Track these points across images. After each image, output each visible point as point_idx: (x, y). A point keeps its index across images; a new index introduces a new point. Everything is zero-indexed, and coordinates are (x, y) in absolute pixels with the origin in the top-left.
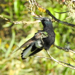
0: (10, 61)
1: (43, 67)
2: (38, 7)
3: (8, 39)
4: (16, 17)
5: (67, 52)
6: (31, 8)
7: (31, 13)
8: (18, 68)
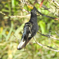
0: (9, 43)
1: (33, 47)
2: (27, 5)
3: (8, 27)
4: (14, 11)
5: (49, 38)
6: (22, 6)
7: (23, 10)
8: (15, 49)
